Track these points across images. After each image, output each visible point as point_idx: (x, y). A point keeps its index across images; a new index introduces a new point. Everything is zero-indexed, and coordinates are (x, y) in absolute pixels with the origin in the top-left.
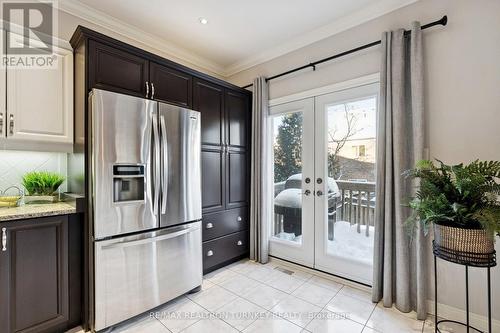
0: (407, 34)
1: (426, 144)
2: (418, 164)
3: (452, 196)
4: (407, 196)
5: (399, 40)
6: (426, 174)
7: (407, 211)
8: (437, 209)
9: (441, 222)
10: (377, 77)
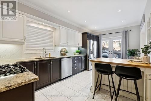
0: (126, 31)
1: (128, 47)
2: (127, 49)
3: (132, 53)
4: (126, 53)
5: (125, 32)
6: (128, 50)
7: (126, 56)
8: (130, 54)
9: (131, 56)
10: (122, 36)
